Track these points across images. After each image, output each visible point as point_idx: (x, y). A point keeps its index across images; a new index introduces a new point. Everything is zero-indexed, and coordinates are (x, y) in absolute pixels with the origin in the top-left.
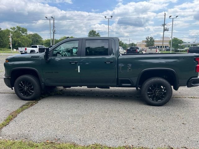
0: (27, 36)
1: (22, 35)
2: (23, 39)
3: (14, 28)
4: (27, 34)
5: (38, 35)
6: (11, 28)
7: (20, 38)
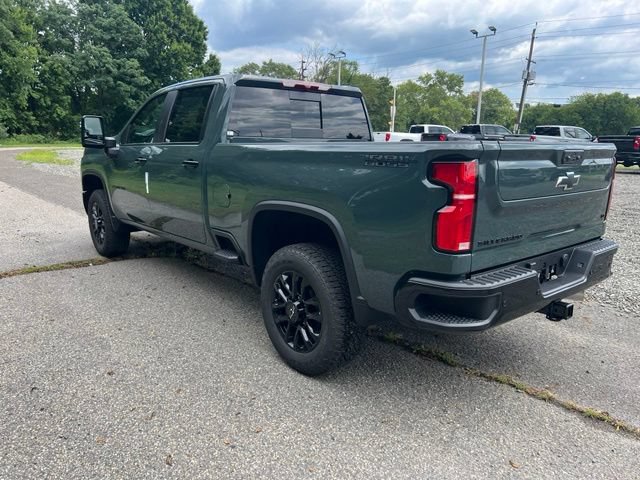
0: (460, 100)
1: (445, 98)
2: (447, 107)
3: (428, 77)
4: (460, 92)
5: (500, 94)
6: (421, 78)
7: (439, 106)
